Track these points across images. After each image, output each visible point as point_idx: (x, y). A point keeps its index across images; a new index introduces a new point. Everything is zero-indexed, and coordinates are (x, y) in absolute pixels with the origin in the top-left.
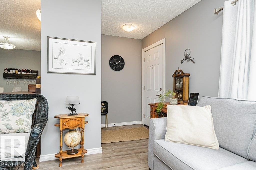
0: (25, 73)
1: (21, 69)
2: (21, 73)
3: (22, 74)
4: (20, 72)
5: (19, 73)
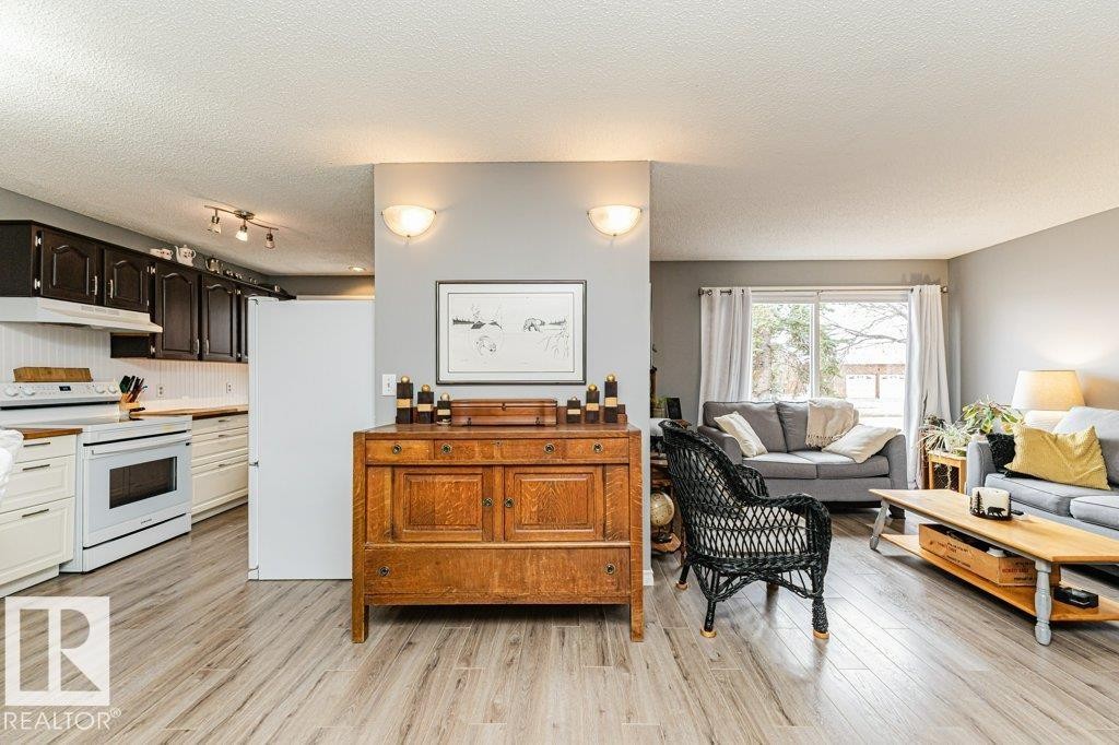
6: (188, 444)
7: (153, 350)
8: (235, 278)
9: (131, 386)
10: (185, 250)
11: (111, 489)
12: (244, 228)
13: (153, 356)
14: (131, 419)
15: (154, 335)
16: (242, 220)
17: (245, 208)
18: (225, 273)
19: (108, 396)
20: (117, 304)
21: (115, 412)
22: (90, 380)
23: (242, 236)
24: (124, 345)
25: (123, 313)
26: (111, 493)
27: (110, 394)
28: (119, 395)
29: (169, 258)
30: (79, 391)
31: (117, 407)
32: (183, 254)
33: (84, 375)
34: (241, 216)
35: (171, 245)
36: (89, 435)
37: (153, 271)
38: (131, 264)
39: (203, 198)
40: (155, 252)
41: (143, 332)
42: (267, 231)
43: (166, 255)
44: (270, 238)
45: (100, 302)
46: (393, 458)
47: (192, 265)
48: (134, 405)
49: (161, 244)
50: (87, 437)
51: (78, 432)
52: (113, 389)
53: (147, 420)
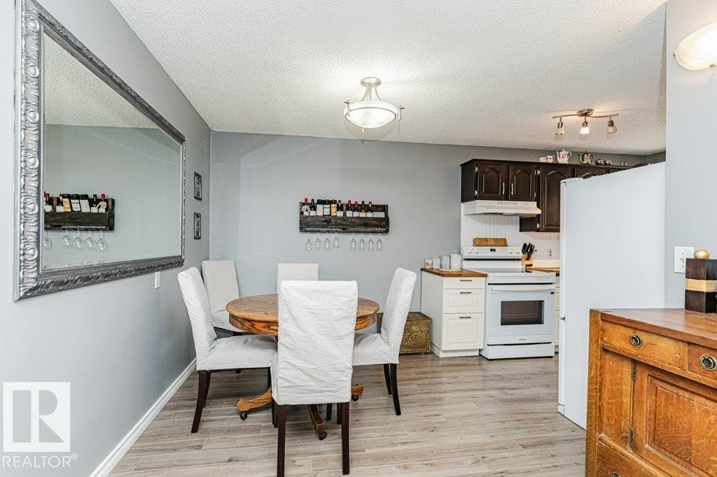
0: (356, 214)
1: (345, 201)
2: (345, 214)
3: (348, 215)
4: (342, 210)
5: (340, 214)
6: (552, 293)
7: (538, 226)
8: (606, 164)
9: (528, 250)
10: (564, 153)
11: (502, 313)
12: (586, 124)
13: (538, 230)
14: (527, 271)
15: (538, 215)
16: (583, 118)
17: (584, 107)
18: (597, 164)
19: (514, 255)
20: (516, 198)
21: (520, 266)
22: (506, 245)
23: (585, 131)
24: (527, 223)
25: (520, 203)
26: (502, 316)
27: (516, 255)
28: (521, 255)
29: (551, 161)
30: (500, 252)
31: (520, 262)
32: (561, 156)
33: (503, 243)
34: (582, 115)
35: (554, 152)
36: (490, 278)
37: (539, 172)
38: (524, 171)
39: (549, 112)
40: (542, 160)
41: (533, 214)
42: (608, 119)
43: (550, 159)
44: (611, 124)
45: (507, 198)
46: (631, 350)
47: (567, 162)
48: (528, 262)
49: (546, 152)
50: (490, 280)
51: (485, 276)
52: (517, 251)
53: (535, 273)
